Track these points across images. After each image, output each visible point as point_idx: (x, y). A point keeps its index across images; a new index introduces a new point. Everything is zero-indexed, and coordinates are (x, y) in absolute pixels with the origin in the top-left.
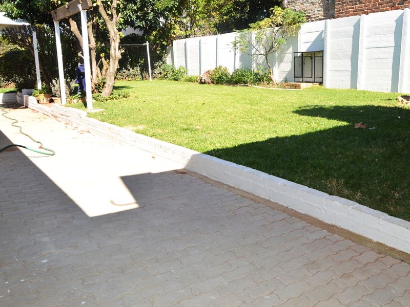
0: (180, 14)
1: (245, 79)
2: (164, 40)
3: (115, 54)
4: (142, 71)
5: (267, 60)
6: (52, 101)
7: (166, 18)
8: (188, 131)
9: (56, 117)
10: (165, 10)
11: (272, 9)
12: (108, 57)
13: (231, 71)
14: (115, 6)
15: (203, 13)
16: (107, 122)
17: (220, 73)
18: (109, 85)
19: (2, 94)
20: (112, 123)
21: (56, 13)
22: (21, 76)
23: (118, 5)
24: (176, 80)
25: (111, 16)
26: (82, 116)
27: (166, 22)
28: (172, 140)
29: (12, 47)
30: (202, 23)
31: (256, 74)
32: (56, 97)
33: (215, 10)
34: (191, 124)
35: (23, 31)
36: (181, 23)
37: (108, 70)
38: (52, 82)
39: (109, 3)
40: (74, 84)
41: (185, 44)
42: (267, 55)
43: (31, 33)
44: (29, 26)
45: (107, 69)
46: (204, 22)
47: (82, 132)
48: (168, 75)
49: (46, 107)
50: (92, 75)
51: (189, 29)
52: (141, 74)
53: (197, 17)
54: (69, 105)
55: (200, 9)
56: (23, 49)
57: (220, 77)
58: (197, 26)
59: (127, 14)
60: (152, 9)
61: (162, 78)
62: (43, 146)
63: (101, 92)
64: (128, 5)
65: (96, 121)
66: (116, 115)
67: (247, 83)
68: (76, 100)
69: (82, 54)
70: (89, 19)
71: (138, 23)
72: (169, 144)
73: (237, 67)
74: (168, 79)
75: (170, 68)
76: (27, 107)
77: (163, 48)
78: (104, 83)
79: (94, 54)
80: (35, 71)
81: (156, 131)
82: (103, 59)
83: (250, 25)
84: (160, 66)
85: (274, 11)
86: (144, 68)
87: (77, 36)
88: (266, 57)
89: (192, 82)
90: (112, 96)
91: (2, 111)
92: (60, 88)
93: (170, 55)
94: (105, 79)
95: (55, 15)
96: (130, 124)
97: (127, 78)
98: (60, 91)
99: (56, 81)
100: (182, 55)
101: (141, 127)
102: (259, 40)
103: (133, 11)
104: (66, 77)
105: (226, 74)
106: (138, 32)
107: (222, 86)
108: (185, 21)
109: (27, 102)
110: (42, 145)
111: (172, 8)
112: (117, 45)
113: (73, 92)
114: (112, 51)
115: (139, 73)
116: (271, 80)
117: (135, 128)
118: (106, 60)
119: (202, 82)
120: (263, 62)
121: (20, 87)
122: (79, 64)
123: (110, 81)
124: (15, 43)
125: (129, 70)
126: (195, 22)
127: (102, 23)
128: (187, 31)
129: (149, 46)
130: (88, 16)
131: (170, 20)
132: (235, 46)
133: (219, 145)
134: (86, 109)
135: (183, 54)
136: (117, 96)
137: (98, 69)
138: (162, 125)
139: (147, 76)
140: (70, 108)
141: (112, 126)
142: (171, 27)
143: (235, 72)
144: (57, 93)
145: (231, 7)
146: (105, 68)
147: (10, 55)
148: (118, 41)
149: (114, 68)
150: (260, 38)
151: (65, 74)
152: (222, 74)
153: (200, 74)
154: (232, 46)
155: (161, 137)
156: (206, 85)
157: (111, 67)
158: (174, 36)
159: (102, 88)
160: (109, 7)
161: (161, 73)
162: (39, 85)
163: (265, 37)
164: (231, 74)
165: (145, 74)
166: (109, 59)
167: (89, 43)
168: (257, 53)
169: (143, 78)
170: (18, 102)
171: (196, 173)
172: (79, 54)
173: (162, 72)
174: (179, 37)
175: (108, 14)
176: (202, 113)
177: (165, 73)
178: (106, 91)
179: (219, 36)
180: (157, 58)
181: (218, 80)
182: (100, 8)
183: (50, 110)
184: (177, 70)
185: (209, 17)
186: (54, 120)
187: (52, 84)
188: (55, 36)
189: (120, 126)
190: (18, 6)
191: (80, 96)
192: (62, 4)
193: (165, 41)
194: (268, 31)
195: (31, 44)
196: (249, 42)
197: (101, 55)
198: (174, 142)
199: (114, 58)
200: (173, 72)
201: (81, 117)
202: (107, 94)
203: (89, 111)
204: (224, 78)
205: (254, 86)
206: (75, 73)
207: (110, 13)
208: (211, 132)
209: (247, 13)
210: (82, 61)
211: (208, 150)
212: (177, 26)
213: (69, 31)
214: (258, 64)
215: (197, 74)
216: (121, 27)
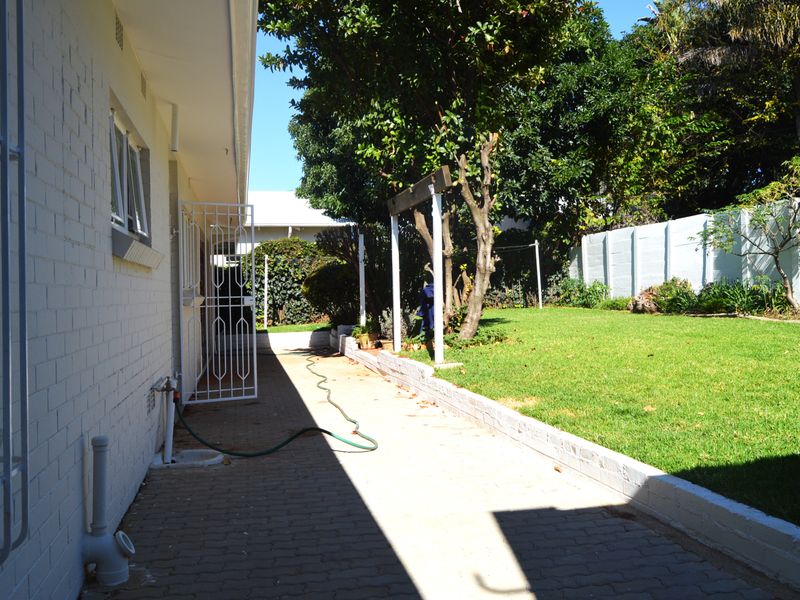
0: (595, 189)
1: (728, 302)
2: (566, 237)
3: (485, 266)
4: (525, 291)
5: (777, 262)
6: (379, 346)
7: (570, 198)
8: (628, 416)
9: (383, 374)
10: (570, 184)
11: (786, 162)
12: (472, 270)
13: (696, 288)
14: (489, 182)
15: (638, 183)
16: (468, 389)
17: (674, 292)
18: (472, 319)
19: (311, 333)
20: (477, 391)
21: (394, 203)
22: (338, 304)
23: (493, 180)
24: (586, 305)
25: (481, 201)
26: (425, 375)
27: (569, 205)
28: (597, 436)
29: (329, 260)
30: (636, 201)
31: (753, 293)
32: (386, 338)
33: (660, 175)
34: (633, 400)
35: (346, 235)
36: (596, 205)
37: (472, 293)
38: (381, 314)
39: (478, 179)
40: (414, 317)
41: (604, 242)
42: (777, 253)
43: (357, 237)
44: (354, 227)
45: (470, 291)
46: (639, 201)
47: (423, 405)
48: (572, 298)
49: (371, 356)
50: (445, 301)
51: (611, 214)
52: (524, 297)
53: (627, 192)
54: (405, 353)
55: (632, 178)
56: (345, 262)
57: (674, 300)
58: (626, 207)
59: (504, 197)
60: (546, 184)
61: (560, 304)
62: (359, 430)
63: (458, 332)
64: (506, 182)
65: (449, 386)
66: (483, 375)
67: (734, 311)
68: (417, 347)
69: (431, 267)
70: (445, 209)
71: (521, 210)
72: (592, 443)
73: (710, 279)
74: (571, 304)
75: (575, 285)
76: (342, 354)
77: (564, 249)
78: (465, 315)
79: (449, 264)
80: (359, 296)
81: (561, 412)
82: (464, 274)
83: (737, 197)
84: (557, 283)
85: (790, 167)
86: (530, 287)
87: (425, 238)
88: (776, 258)
89: (618, 309)
90: (477, 338)
91: (307, 359)
92: (393, 324)
93: (575, 262)
94: (466, 308)
95: (392, 206)
96: (510, 393)
97: (500, 304)
98: (393, 329)
99: (388, 313)
100: (597, 261)
101: (531, 403)
102: (757, 225)
103: (514, 190)
104: (403, 306)
105: (686, 294)
106: (521, 226)
107: (680, 316)
108: (603, 201)
109: (343, 345)
110: (357, 428)
111: (581, 179)
112: (489, 249)
113: (411, 332)
114: (480, 260)
115: (521, 296)
116: (789, 303)
117: (520, 404)
118: (468, 275)
119: (637, 310)
120: (768, 269)
121: (336, 321)
122: (426, 284)
123: (475, 311)
124: (333, 254)
125: (504, 291)
126: (621, 201)
127: (463, 215)
128: (608, 219)
129: (539, 248)
130: (443, 204)
131: (578, 200)
132: (705, 239)
133: (708, 456)
134: (432, 362)
135: (599, 258)
136: (486, 338)
137: (456, 290)
138: (572, 399)
139: (535, 300)
140: (407, 360)
141: (477, 397)
142: (579, 213)
143: (707, 288)
144: (389, 333)
145: (693, 169)
146: (466, 289)
147: (325, 273)
148: (491, 241)
149: (481, 289)
150: (759, 221)
151: (402, 300)
152: (678, 294)
153: (633, 294)
154: (699, 239)
155: (572, 427)
156: (646, 316)
157: (477, 287)
158: (583, 227)
159: (461, 323)
160: (478, 184)
161: (558, 294)
162: (363, 320)
163: (771, 218)
164: (697, 293)
165: (531, 297)
166: (475, 274)
167: (444, 248)
168: (755, 249)
169: (527, 303)
170: (332, 345)
171: (657, 520)
172: (426, 267)
173: (561, 291)
174: (593, 230)
175: (475, 198)
176: (651, 376)
177: (567, 294)
178: (466, 331)
179: (671, 223)
180: (553, 267)
181: (671, 305)
182: (464, 189)
183: (376, 361)
184: (588, 287)
185: (649, 189)
186: (381, 379)
187: (382, 317)
188: (390, 239)
189: (491, 397)
190: (343, 199)
191: (423, 339)
192: (404, 187)
193: (568, 238)
194: (778, 207)
195: (356, 253)
196: (737, 230)
197: (462, 267)
198: (602, 442)
199: (483, 271)
200: (581, 291)
201: (423, 377)
202: (468, 335)
203: (437, 366)
204: (684, 300)
205: (750, 316)
206: (418, 298)
207: (479, 195)
208: (683, 422)
209: (724, 177)
210: (430, 279)
211: (683, 467)
212: (589, 210)
213: (414, 231)
214: (756, 273)
215: (627, 294)
216: (493, 219)
